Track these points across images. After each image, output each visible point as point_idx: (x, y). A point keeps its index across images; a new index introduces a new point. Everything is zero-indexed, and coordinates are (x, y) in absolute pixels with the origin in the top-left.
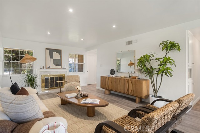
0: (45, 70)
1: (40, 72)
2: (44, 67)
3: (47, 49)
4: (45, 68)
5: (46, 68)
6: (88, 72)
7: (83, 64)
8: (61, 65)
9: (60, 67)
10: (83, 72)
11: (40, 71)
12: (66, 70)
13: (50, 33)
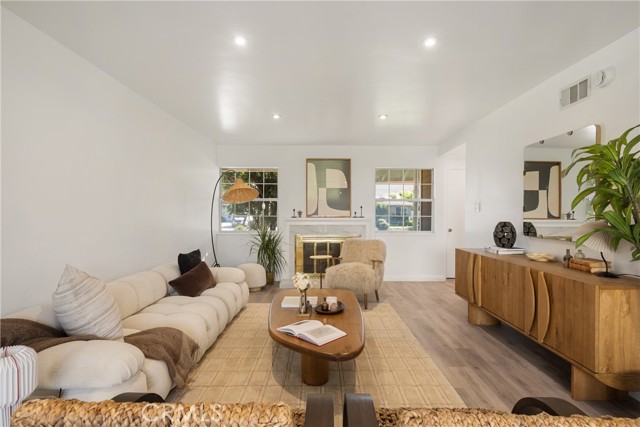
0: (304, 221)
1: (291, 226)
2: (300, 213)
3: (308, 160)
4: (304, 215)
5: (308, 216)
6: (450, 230)
7: (430, 203)
8: (348, 207)
9: (347, 213)
10: (430, 230)
11: (293, 223)
12: (363, 223)
13: (280, 116)
